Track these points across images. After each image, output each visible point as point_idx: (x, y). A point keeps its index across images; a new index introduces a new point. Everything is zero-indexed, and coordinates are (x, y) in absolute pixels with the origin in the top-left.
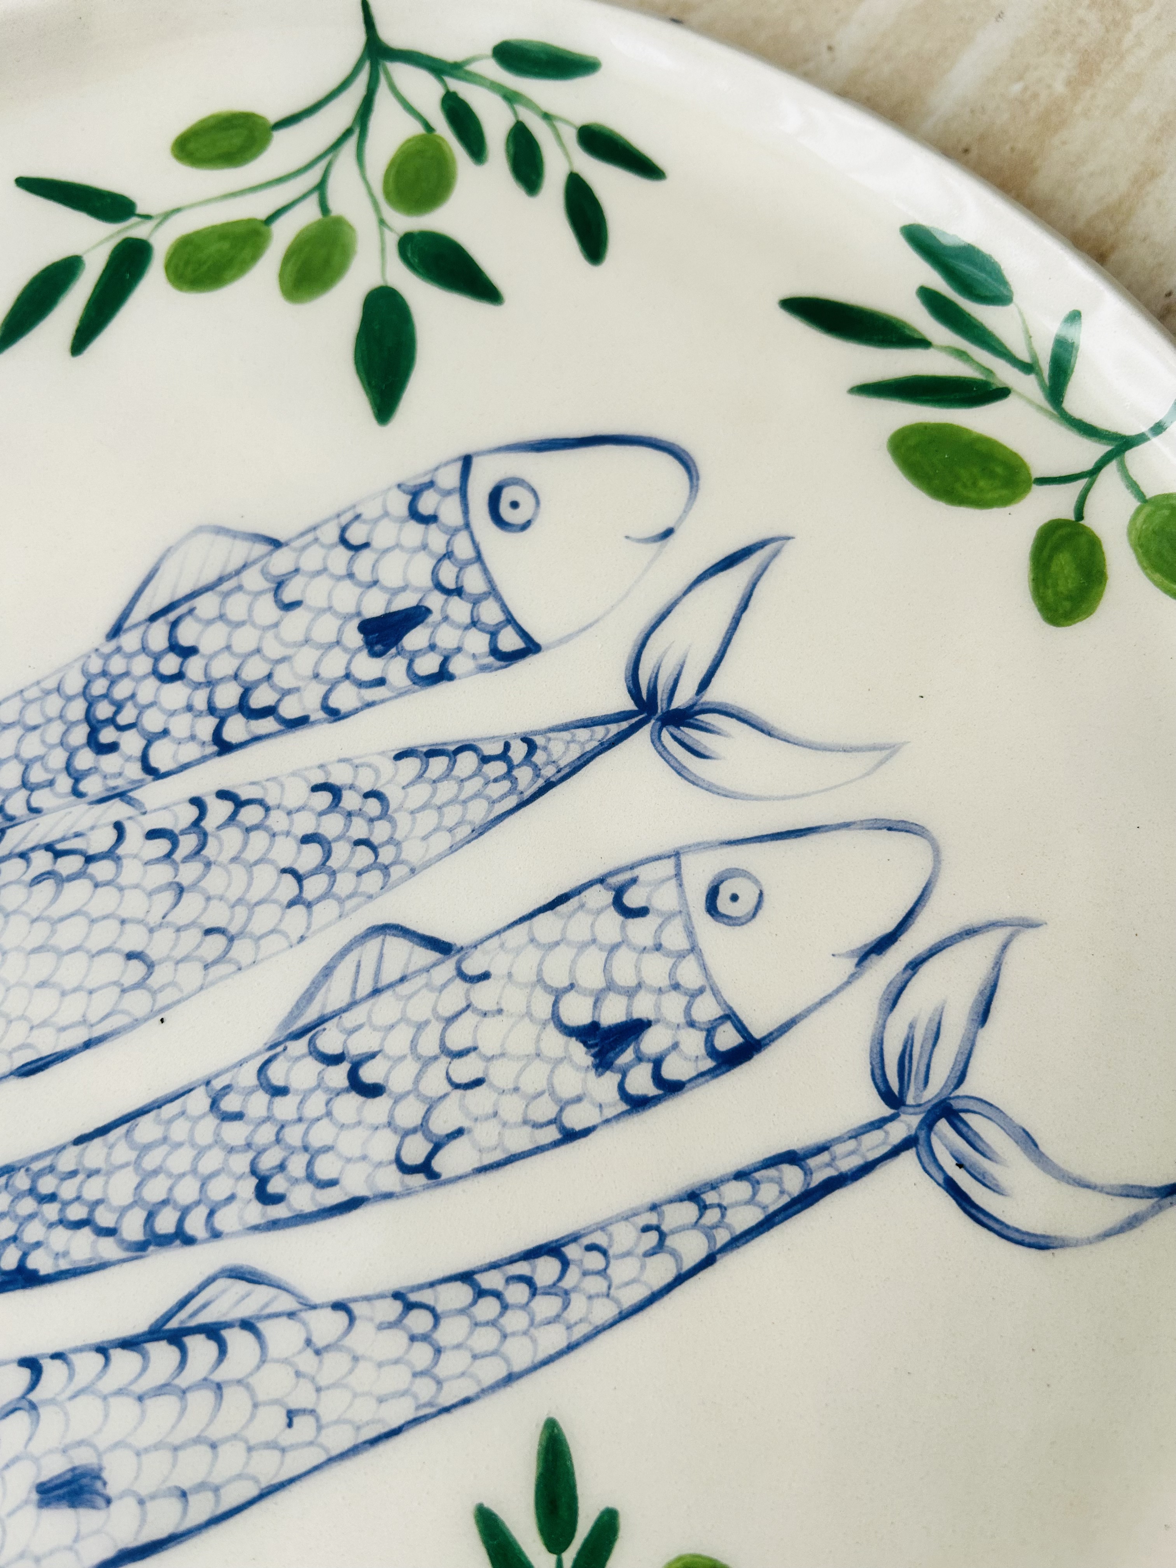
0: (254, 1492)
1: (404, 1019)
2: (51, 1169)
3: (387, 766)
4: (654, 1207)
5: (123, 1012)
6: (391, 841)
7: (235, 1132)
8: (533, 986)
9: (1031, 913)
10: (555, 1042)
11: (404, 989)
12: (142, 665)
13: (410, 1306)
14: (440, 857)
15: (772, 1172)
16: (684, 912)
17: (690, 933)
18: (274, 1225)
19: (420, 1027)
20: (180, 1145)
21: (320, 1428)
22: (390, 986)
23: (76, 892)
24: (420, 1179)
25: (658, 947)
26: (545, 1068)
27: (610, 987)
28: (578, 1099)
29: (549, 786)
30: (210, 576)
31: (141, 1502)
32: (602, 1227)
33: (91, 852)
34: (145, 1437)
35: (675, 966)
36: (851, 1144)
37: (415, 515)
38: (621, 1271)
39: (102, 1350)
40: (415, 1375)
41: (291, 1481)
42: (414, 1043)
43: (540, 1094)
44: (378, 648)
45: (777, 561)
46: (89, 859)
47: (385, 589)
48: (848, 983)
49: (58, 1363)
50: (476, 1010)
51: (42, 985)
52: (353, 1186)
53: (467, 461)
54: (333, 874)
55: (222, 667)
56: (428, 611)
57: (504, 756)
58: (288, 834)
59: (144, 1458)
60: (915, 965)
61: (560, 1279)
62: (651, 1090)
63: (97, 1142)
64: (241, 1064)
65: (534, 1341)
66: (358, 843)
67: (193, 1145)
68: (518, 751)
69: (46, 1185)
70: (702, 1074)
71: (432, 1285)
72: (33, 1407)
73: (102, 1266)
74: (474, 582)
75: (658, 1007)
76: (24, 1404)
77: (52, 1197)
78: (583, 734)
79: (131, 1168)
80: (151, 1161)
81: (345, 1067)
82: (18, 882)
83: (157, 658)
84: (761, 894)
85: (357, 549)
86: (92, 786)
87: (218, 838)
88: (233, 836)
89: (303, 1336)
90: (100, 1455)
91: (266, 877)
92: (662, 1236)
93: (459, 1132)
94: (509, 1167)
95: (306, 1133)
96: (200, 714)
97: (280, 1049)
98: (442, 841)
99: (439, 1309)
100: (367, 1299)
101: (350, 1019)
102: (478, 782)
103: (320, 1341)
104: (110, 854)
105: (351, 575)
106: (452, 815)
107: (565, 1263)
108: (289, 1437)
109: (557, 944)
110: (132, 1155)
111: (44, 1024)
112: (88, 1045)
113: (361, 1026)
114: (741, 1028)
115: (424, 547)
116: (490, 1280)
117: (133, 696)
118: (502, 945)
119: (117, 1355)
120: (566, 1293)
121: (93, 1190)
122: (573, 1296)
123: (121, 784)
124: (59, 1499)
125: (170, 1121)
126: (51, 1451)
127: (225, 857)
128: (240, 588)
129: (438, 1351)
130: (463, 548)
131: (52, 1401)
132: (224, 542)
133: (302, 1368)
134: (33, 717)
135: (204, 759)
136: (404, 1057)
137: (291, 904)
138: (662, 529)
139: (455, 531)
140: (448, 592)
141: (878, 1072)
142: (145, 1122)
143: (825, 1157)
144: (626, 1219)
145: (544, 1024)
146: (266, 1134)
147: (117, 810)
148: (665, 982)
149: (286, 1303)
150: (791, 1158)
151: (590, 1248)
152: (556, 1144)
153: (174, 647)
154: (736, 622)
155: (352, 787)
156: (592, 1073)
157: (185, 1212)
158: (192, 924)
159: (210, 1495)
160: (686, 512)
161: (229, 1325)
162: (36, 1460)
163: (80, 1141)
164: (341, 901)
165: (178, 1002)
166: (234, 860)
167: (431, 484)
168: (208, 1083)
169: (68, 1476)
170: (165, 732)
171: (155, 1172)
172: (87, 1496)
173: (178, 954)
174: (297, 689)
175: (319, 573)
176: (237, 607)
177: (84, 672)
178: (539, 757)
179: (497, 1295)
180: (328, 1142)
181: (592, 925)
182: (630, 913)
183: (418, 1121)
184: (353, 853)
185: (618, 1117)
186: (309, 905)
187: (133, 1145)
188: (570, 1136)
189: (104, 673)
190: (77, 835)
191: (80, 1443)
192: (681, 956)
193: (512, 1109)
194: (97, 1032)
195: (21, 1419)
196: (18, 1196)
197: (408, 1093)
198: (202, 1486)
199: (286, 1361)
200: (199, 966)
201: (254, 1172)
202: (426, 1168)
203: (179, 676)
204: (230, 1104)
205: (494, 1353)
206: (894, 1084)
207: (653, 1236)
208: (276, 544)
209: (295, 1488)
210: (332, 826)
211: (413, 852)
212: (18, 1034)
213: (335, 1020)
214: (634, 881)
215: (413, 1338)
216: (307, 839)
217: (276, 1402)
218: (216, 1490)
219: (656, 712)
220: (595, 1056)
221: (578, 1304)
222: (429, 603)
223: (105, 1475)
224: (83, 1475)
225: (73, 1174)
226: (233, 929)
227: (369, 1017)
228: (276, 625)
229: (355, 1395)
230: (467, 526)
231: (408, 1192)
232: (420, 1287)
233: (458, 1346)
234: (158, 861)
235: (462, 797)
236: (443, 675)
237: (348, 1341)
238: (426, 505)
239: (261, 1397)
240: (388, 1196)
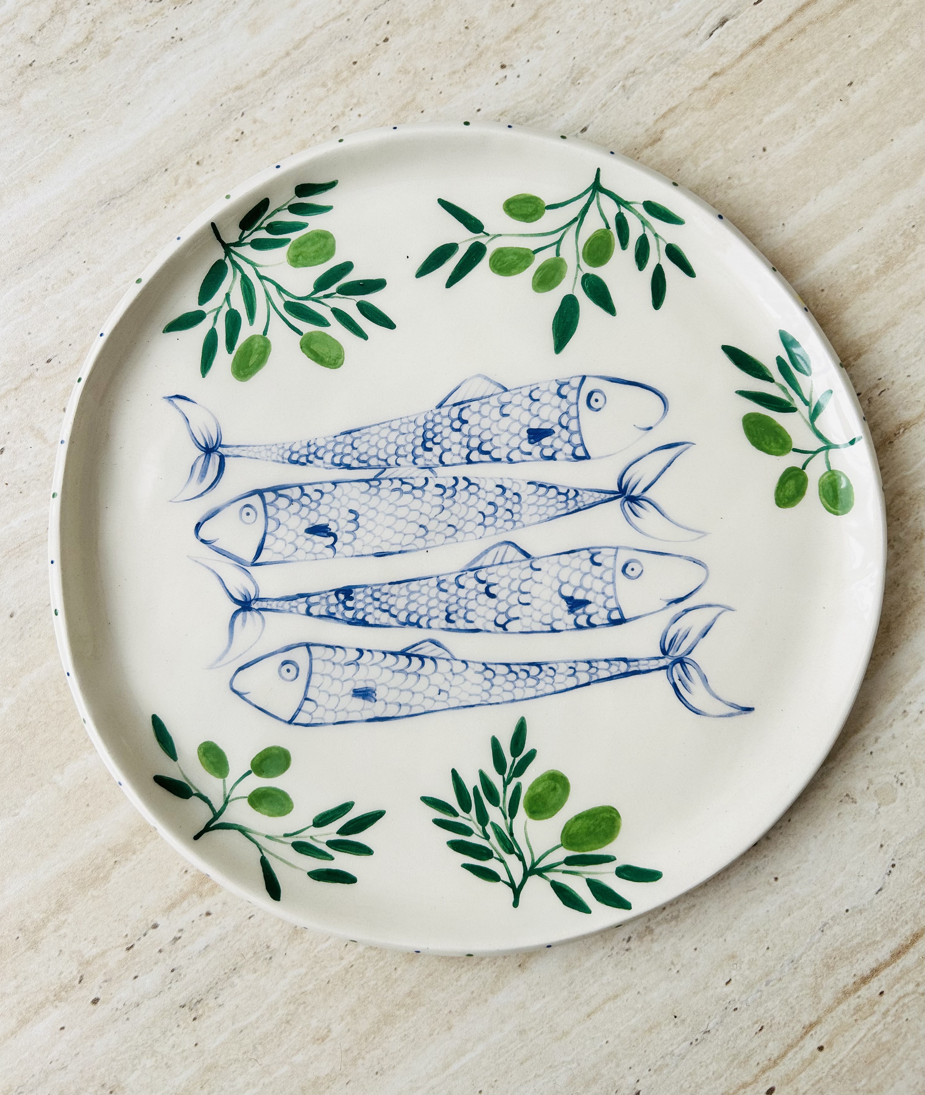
0: (423, 711)
1: (508, 575)
2: (380, 590)
3: (524, 485)
4: (575, 662)
5: (414, 544)
6: (519, 513)
7: (443, 596)
8: (555, 578)
9: (733, 606)
10: (557, 599)
11: (511, 565)
12: (447, 422)
13: (487, 669)
14: (534, 524)
15: (617, 663)
16: (614, 569)
17: (614, 577)
18: (449, 630)
19: (513, 580)
20: (424, 595)
21: (448, 698)
22: (507, 563)
23: (407, 498)
24: (501, 629)
25: (601, 578)
26: (552, 606)
27: (581, 586)
28: (560, 620)
29: (579, 510)
30: (478, 395)
31: (386, 704)
32: (556, 663)
33: (415, 486)
34: (392, 684)
35: (605, 586)
36: (647, 662)
37: (559, 394)
38: (558, 678)
39: (384, 653)
40: (483, 690)
41: (436, 711)
42: (510, 585)
43: (548, 614)
44: (532, 440)
45: (686, 451)
46: (414, 488)
47: (540, 419)
48: (662, 610)
49: (369, 653)
50: (533, 580)
51: (388, 527)
52: (478, 624)
53: (584, 378)
54: (496, 518)
55: (475, 431)
56: (554, 432)
57: (566, 494)
58: (484, 499)
59: (390, 690)
60: (687, 611)
61: (538, 675)
62: (585, 624)
63: (397, 585)
64: (450, 574)
65: (524, 691)
66: (508, 510)
67: (428, 596)
68: (572, 494)
69: (377, 595)
70: (604, 624)
71: (496, 664)
72: (358, 665)
73: (390, 626)
74: (573, 426)
75: (595, 598)
76: (355, 663)
77: (378, 600)
78: (597, 495)
79: (406, 598)
80: (413, 597)
81: (485, 585)
82: (387, 488)
83: (453, 421)
84: (642, 571)
85: (535, 400)
86: (420, 462)
87: (460, 494)
88: (465, 494)
89: (450, 668)
90: (376, 686)
91: (473, 512)
92: (575, 671)
93: (518, 618)
94: (531, 635)
95: (467, 603)
96: (464, 447)
97: (465, 573)
98: (536, 518)
99: (496, 672)
100: (474, 662)
101: (490, 570)
102: (554, 501)
103: (455, 671)
104: (421, 488)
105: (529, 410)
106: (542, 510)
107: (541, 670)
108: (438, 697)
109: (567, 566)
110: (407, 594)
111: (386, 541)
112: (400, 552)
113: (493, 574)
114: (621, 614)
115: (559, 407)
116: (515, 668)
117: (441, 432)
118: (548, 561)
119: (388, 655)
120: (539, 679)
121: (392, 601)
122: (541, 681)
123: (431, 464)
124: (360, 695)
125: (423, 586)
126: (360, 680)
127: (461, 501)
128: (488, 403)
129: (493, 685)
130: (573, 412)
131: (364, 665)
132: (486, 383)
133: (447, 677)
134: (404, 430)
135: (461, 464)
136: (506, 588)
137: (480, 524)
138: (648, 426)
139: (573, 404)
140: (563, 427)
141: (662, 642)
142: (414, 583)
143: (636, 663)
144: (565, 663)
145: (555, 592)
146: (454, 599)
147: (427, 473)
148: (600, 591)
149: (447, 656)
150: (625, 660)
151: (550, 668)
152: (548, 632)
153: (460, 418)
154: (664, 470)
155: (510, 489)
156: (567, 613)
157: (421, 617)
158: (445, 521)
159: (409, 708)
160: (659, 422)
161: (427, 657)
162: (355, 682)
163: (391, 583)
164: (497, 529)
165: (434, 547)
166: (463, 503)
167: (568, 383)
168: (438, 577)
169: (365, 689)
170: (450, 450)
171: (414, 601)
172: (369, 697)
173: (438, 530)
174: (500, 448)
175: (518, 406)
176: (485, 410)
177: (425, 418)
178: (578, 498)
179: (516, 674)
180: (474, 608)
181: (581, 564)
182: (595, 563)
183: (505, 610)
184: (505, 513)
185: (571, 629)
186: (485, 527)
187: (408, 590)
188: (554, 631)
189: (433, 421)
190: (411, 478)
191: (371, 680)
192: (608, 583)
193: (537, 616)
194: (404, 549)
195: (353, 667)
196: (366, 596)
197: (503, 600)
198: (406, 704)
199: (442, 674)
200: (443, 537)
201: (446, 611)
202: (504, 627)
203: (459, 430)
204: (444, 586)
205: (511, 691)
206: (667, 648)
207: (572, 671)
208: (506, 390)
209: (436, 713)
210: (500, 501)
211: (525, 519)
212: (377, 542)
213: (485, 569)
214: (599, 553)
215: (485, 679)
216: (490, 503)
217: (436, 685)
218: (411, 707)
219: (625, 494)
220: (569, 607)
221: (541, 685)
222: (554, 429)
223: (376, 692)
224: (369, 690)
225: (387, 594)
226: (458, 527)
227: (497, 571)
228: (498, 421)
229: (462, 691)
230: (577, 403)
231: (496, 632)
232: (492, 664)
233: (499, 686)
234: (437, 496)
235: (548, 505)
236: (552, 458)
237: (464, 674)
238: (564, 391)
239: (432, 683)
240: (489, 631)
